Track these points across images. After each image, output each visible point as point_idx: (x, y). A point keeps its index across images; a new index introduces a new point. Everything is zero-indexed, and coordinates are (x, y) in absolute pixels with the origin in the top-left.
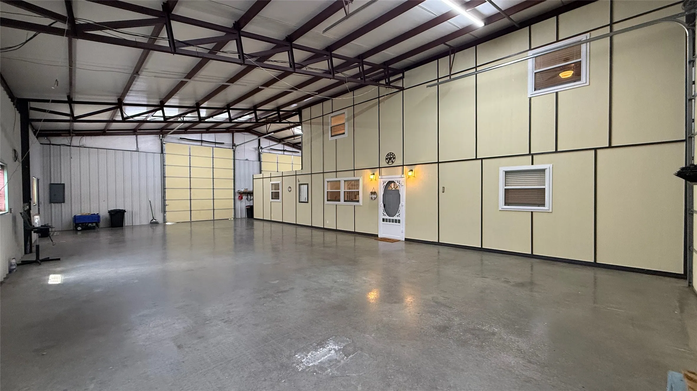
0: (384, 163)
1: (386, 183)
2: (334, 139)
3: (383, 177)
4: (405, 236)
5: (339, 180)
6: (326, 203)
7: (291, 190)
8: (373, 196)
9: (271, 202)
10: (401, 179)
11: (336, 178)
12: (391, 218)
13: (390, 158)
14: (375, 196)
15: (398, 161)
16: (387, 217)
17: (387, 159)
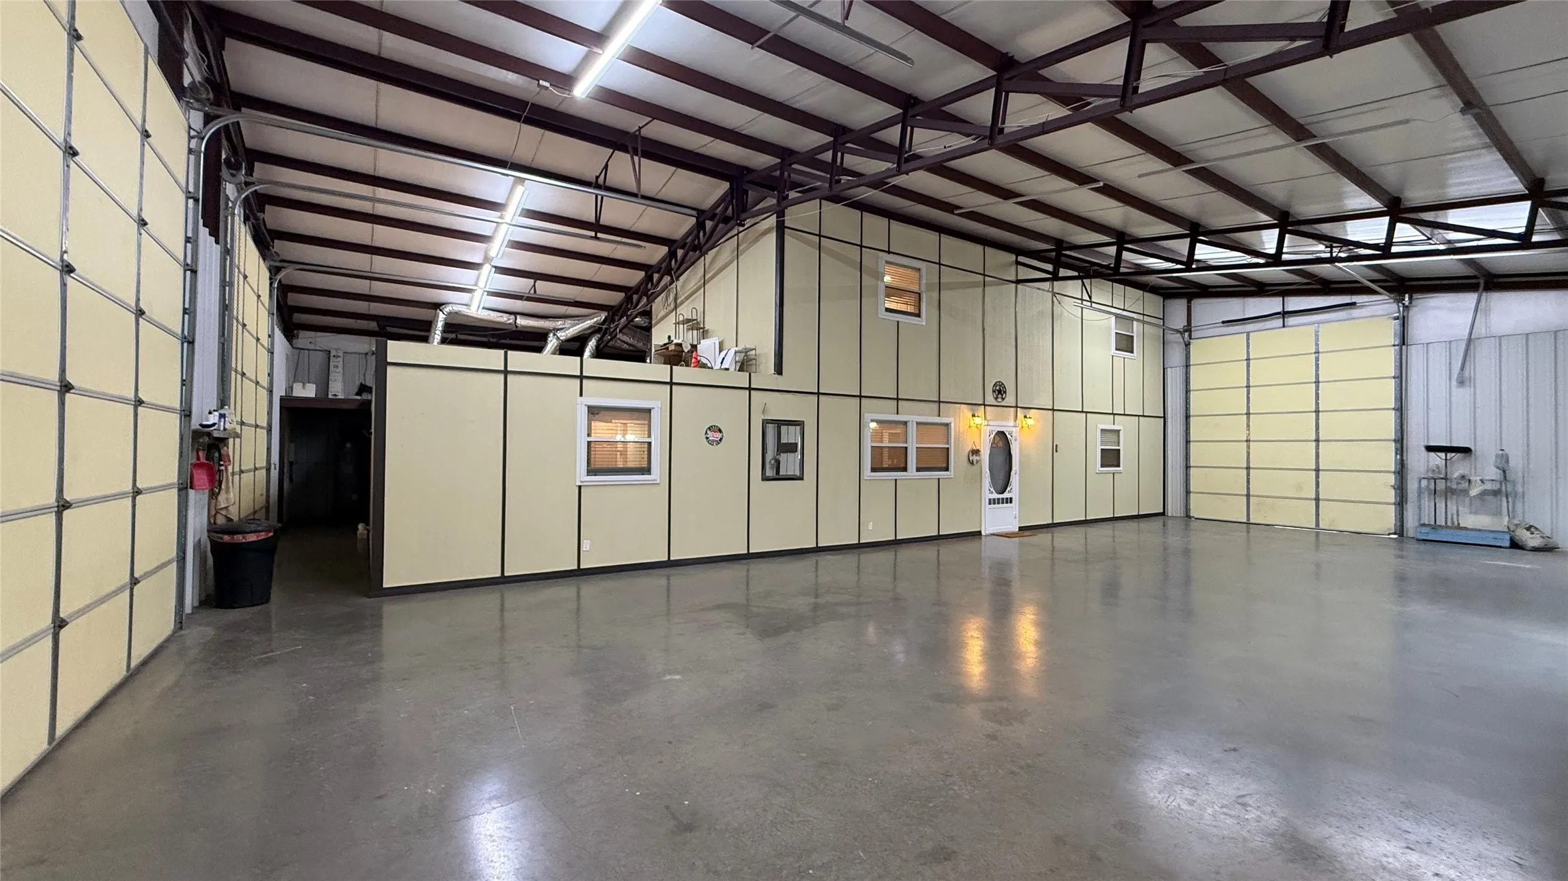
0: (990, 399)
1: (994, 433)
2: (892, 318)
3: (990, 423)
4: (1019, 523)
5: (905, 420)
6: (866, 478)
7: (721, 440)
8: (975, 458)
9: (580, 487)
10: (1014, 429)
11: (898, 413)
12: (1001, 496)
13: (1000, 391)
14: (978, 458)
15: (1010, 399)
16: (996, 496)
17: (994, 391)
